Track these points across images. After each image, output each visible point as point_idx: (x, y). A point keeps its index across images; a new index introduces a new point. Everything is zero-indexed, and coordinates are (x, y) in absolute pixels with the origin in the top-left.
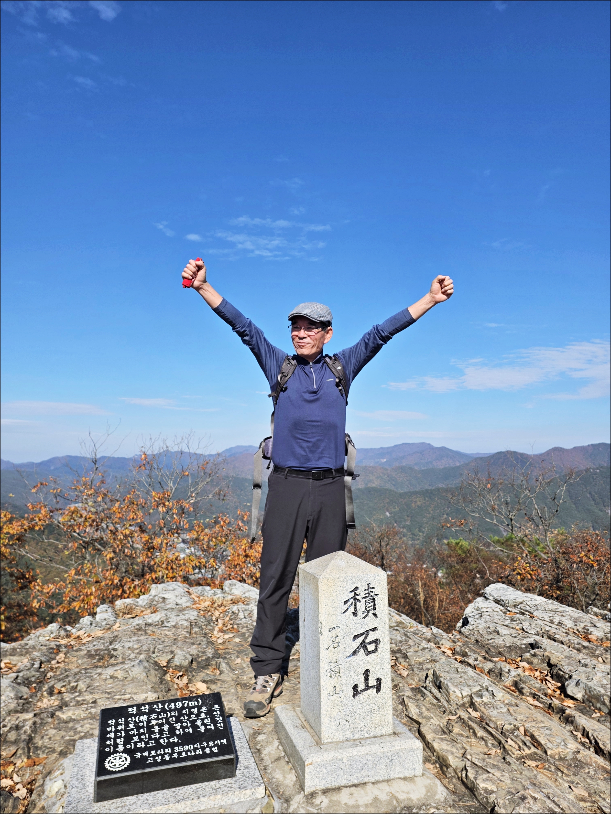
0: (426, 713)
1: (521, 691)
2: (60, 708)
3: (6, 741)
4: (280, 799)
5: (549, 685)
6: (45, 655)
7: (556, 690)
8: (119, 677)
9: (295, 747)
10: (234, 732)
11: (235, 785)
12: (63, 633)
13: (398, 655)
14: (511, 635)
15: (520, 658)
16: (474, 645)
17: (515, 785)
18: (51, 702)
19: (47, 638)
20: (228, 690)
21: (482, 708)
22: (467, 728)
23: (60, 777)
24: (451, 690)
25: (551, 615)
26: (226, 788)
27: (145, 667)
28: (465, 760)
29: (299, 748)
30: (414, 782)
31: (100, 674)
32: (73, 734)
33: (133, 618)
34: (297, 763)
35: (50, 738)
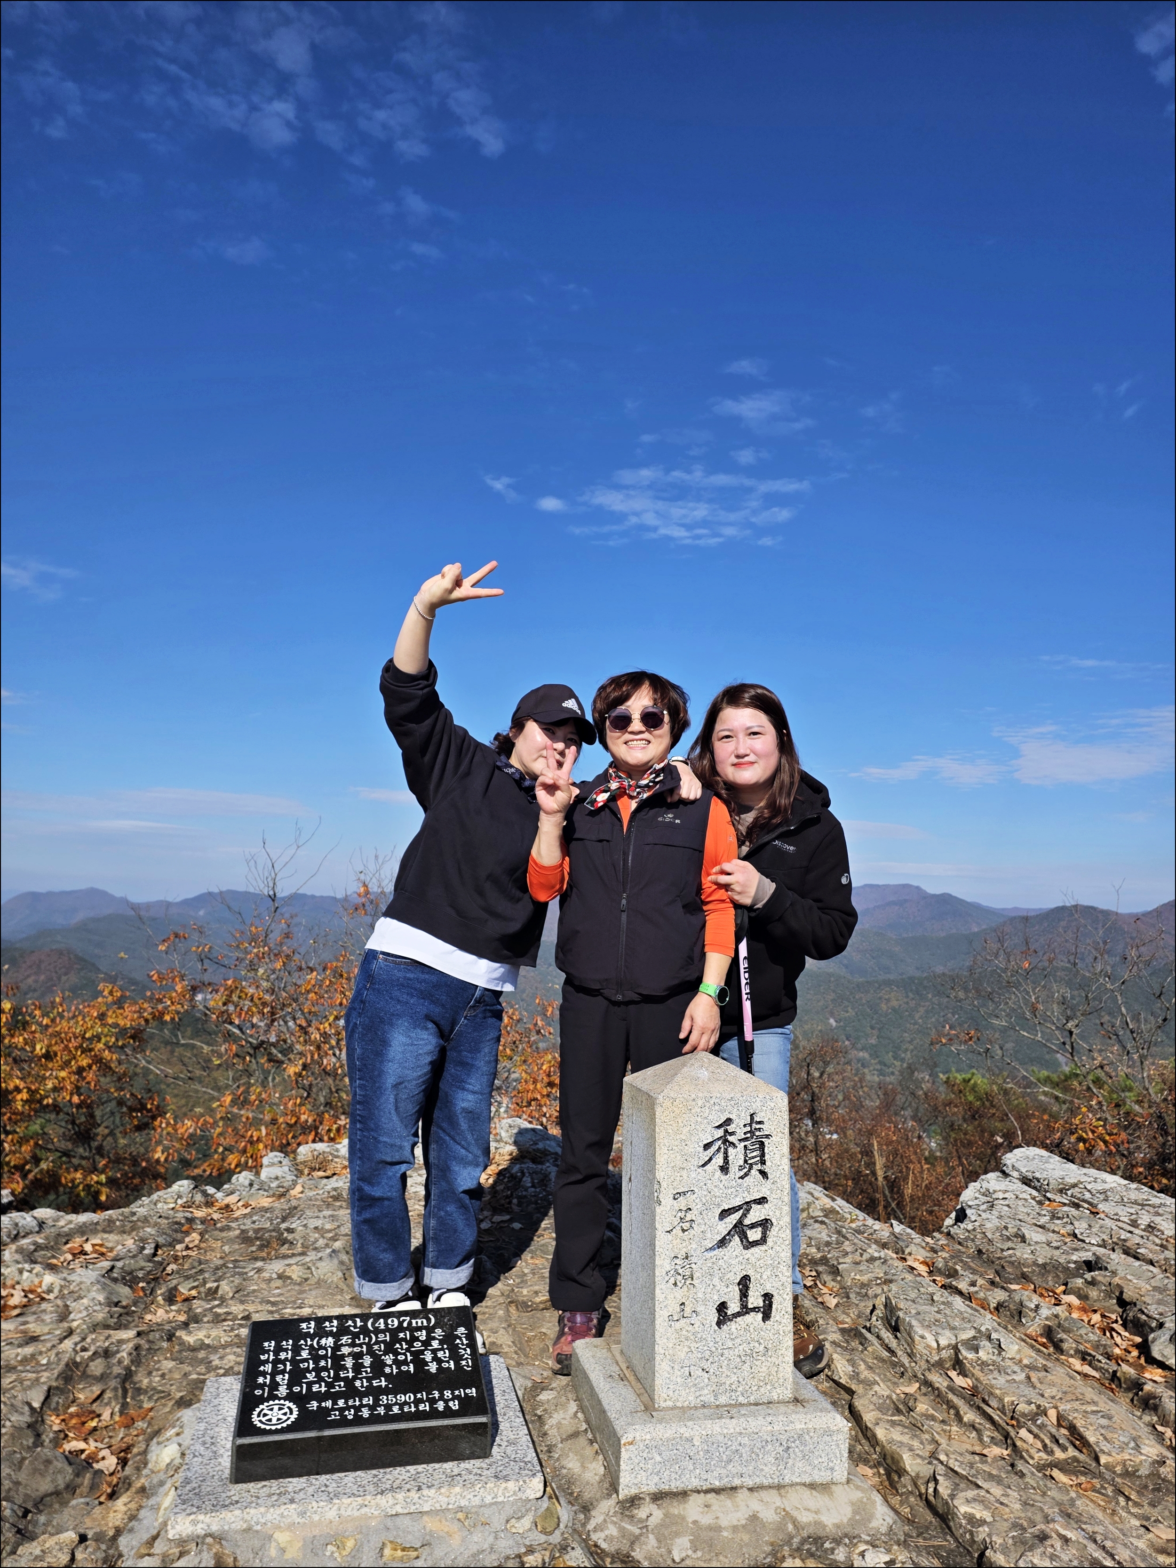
0: (865, 1374)
1: (1058, 1347)
2: (186, 1325)
3: (85, 1376)
4: (573, 1505)
5: (1118, 1340)
6: (165, 1234)
7: (1130, 1349)
8: (294, 1277)
9: (604, 1412)
10: (494, 1381)
11: (488, 1472)
12: (199, 1198)
13: (820, 1269)
14: (1049, 1244)
15: (1063, 1288)
16: (973, 1258)
17: (1030, 1514)
18: (172, 1315)
19: (172, 1206)
20: (491, 1311)
21: (977, 1372)
22: (945, 1407)
23: (175, 1439)
24: (916, 1333)
25: (1132, 1211)
26: (471, 1476)
27: (342, 1263)
28: (935, 1462)
29: (612, 1415)
30: (831, 1494)
31: (259, 1270)
32: (203, 1371)
33: (327, 1177)
34: (608, 1442)
35: (163, 1376)
